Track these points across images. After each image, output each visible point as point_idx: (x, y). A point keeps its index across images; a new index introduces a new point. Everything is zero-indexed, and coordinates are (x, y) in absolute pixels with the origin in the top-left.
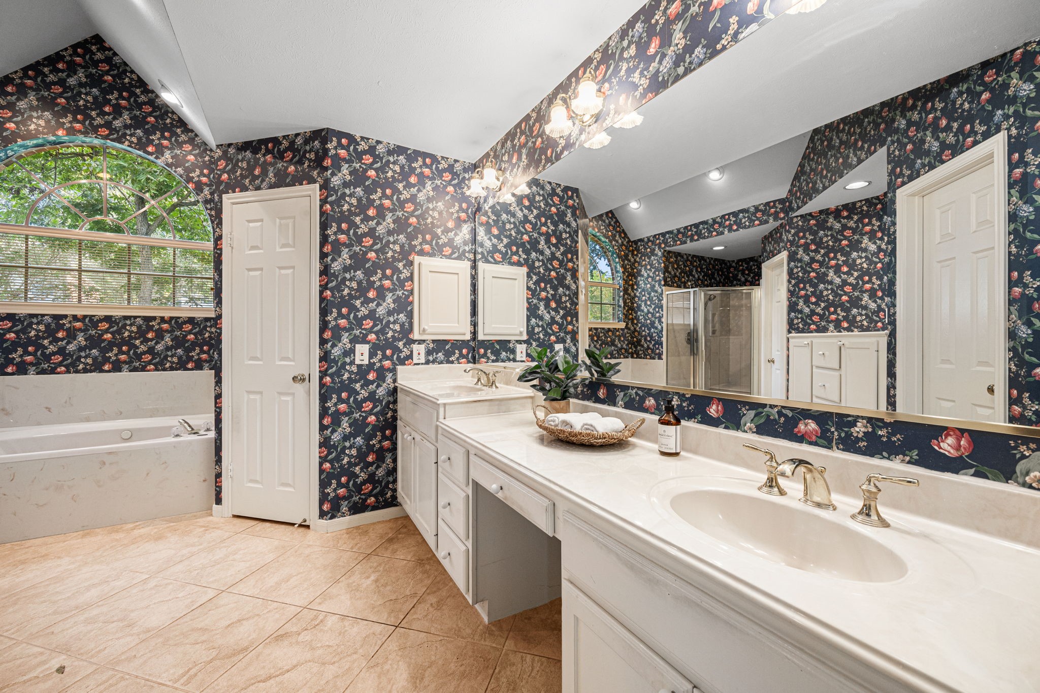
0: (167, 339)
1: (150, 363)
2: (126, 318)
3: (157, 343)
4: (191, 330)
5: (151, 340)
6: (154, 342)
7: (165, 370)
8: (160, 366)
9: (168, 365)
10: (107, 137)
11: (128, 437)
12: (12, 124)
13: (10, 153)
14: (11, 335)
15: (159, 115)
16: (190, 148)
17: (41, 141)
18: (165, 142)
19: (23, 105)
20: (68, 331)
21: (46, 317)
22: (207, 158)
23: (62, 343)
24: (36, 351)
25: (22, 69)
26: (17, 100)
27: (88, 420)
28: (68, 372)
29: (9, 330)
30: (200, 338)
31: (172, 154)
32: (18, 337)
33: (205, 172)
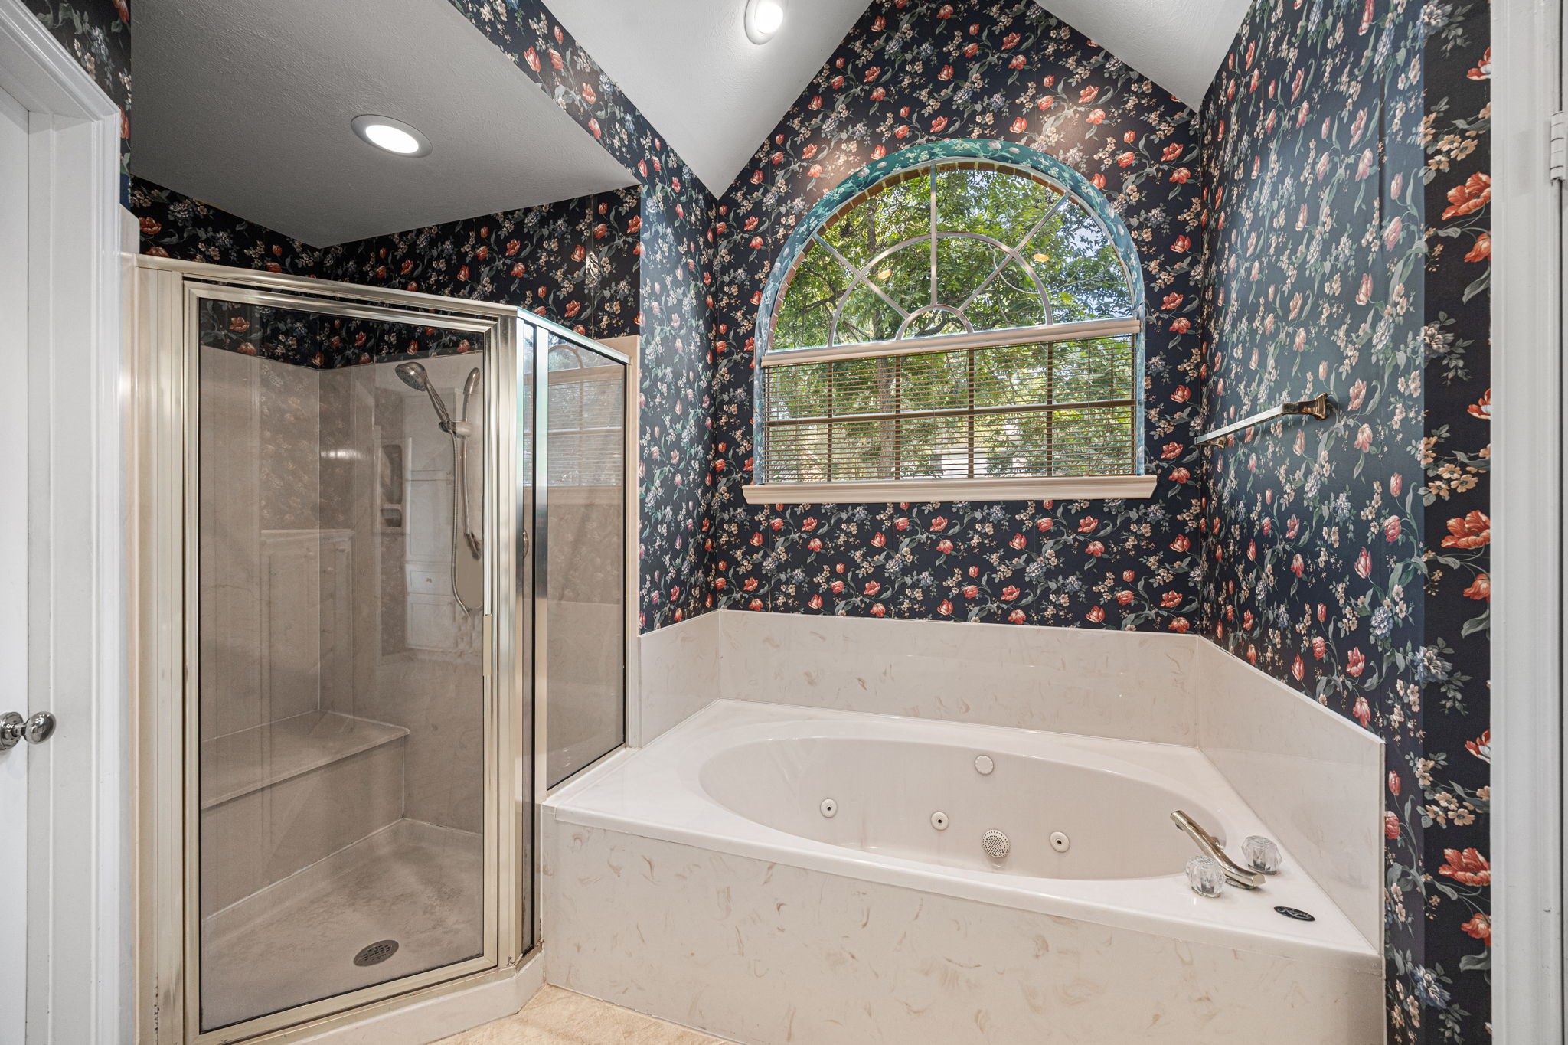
0: (1049, 551)
1: (1016, 605)
2: (975, 506)
3: (1029, 561)
4: (1097, 530)
5: (1019, 553)
6: (1024, 557)
7: (1043, 622)
8: (1035, 615)
9: (1050, 612)
10: (943, 134)
11: (987, 771)
12: (818, 167)
13: (813, 223)
14: (816, 543)
15: (1033, 44)
16: (1095, 93)
17: (850, 184)
18: (1045, 101)
19: (829, 126)
20: (888, 533)
21: (859, 509)
22: (1132, 102)
23: (879, 558)
24: (846, 572)
25: (828, 62)
26: (823, 120)
27: (916, 713)
28: (888, 614)
29: (813, 534)
30: (1115, 549)
31: (1058, 123)
32: (824, 546)
33: (1128, 137)
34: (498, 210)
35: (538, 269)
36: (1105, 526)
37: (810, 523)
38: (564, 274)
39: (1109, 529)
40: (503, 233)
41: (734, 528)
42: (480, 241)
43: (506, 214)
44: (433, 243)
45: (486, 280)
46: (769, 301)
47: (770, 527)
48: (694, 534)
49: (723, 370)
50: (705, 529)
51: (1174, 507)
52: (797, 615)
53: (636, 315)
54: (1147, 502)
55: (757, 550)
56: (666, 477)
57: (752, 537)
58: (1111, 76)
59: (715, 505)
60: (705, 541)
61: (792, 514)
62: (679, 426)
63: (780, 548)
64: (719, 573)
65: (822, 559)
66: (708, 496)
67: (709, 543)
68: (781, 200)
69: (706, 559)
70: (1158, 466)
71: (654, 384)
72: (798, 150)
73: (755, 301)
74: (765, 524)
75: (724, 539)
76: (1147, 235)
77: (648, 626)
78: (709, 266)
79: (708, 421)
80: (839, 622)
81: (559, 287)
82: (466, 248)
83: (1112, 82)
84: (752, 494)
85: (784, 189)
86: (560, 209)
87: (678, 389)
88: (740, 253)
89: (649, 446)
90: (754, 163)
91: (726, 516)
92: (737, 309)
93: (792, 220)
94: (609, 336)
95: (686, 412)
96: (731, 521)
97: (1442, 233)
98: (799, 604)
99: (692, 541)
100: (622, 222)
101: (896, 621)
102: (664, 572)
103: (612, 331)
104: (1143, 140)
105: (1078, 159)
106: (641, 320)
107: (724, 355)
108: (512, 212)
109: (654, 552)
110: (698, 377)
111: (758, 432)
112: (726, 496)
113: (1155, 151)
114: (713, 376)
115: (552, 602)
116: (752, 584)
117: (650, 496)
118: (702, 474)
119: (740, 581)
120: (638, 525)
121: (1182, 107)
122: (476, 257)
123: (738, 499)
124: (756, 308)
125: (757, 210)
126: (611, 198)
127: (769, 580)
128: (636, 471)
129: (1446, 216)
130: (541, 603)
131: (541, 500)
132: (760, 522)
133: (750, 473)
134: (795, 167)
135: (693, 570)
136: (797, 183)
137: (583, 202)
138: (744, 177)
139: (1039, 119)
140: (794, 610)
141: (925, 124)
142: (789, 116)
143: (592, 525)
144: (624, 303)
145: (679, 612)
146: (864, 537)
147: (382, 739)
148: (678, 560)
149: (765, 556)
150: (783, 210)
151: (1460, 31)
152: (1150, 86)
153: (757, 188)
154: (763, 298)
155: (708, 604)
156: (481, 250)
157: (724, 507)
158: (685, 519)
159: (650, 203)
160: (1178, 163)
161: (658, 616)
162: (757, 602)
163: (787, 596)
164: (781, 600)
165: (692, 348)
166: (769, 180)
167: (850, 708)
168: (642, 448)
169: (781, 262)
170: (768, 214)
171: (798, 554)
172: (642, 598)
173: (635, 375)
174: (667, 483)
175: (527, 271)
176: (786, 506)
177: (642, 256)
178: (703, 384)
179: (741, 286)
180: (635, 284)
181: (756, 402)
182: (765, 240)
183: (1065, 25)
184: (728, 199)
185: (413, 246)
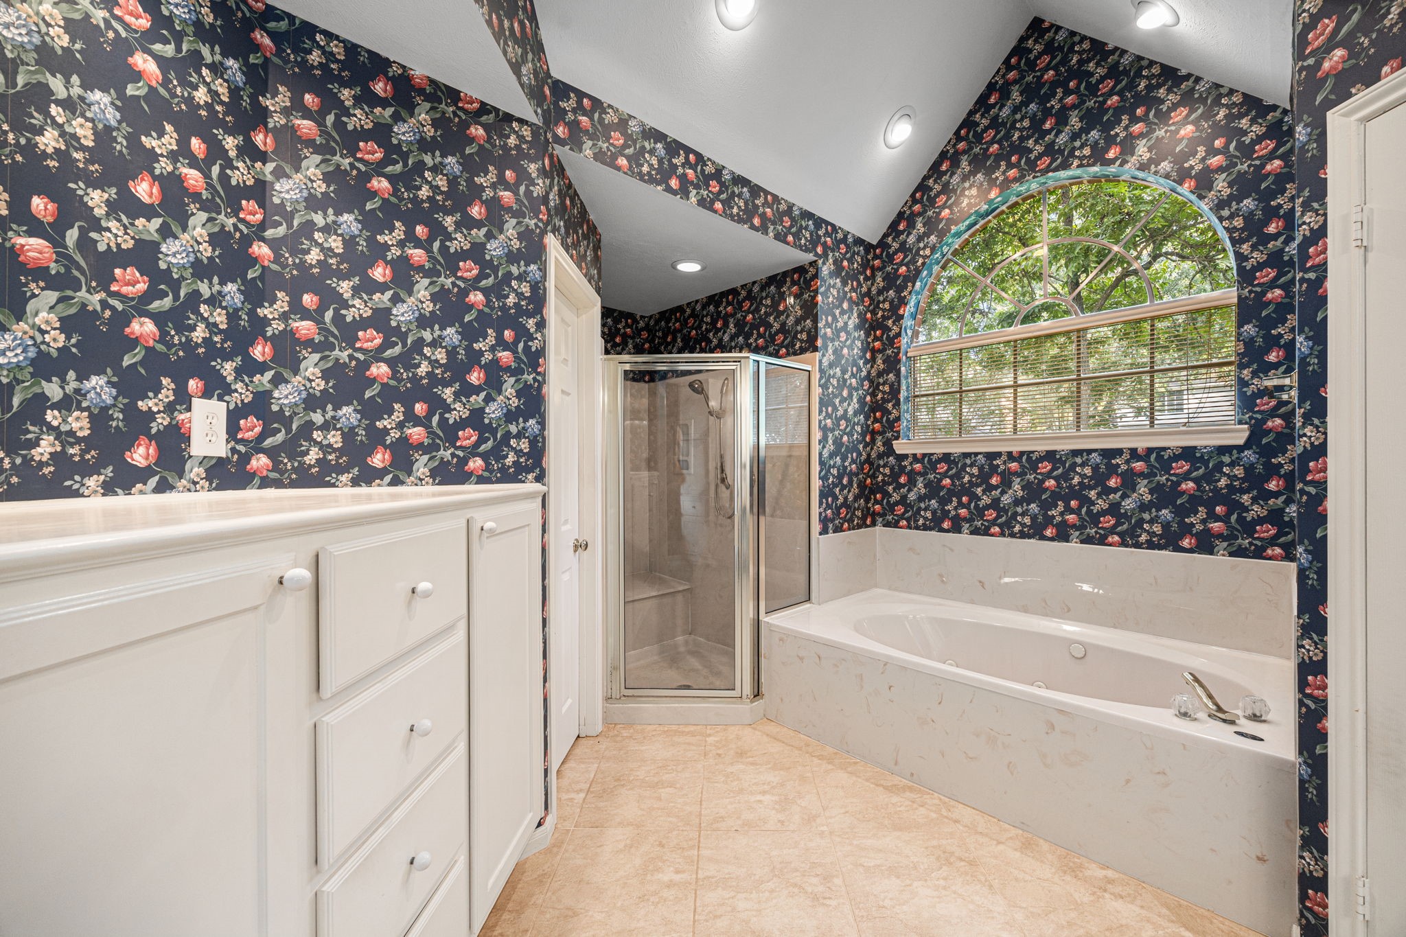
0: (1143, 488)
1: (1112, 531)
2: (1076, 453)
3: (1124, 496)
4: (1189, 472)
5: (1115, 490)
6: (1119, 494)
7: (1138, 545)
8: (1129, 539)
9: (1144, 538)
10: (1048, 170)
11: (1079, 656)
12: (947, 211)
13: (945, 249)
14: (947, 481)
15: (1126, 85)
16: (1185, 112)
17: (973, 218)
18: (1137, 128)
19: (956, 179)
20: (1002, 474)
21: (980, 456)
22: (1222, 113)
23: (996, 493)
24: (970, 502)
25: (955, 134)
26: (951, 177)
27: (1025, 610)
28: (1002, 534)
29: (945, 475)
30: (1207, 488)
31: (1149, 144)
32: (953, 484)
33: (1218, 143)
34: (738, 284)
35: (760, 317)
36: (1197, 469)
37: (943, 467)
38: (775, 318)
39: (1201, 471)
40: (741, 298)
41: (887, 471)
42: (729, 303)
43: (742, 286)
44: (704, 307)
45: (732, 325)
46: (912, 310)
47: (913, 470)
48: (857, 475)
49: (879, 361)
50: (865, 471)
51: (1267, 452)
52: (933, 532)
53: (816, 339)
54: (1240, 449)
55: (903, 486)
56: (836, 438)
57: (900, 477)
58: (1201, 95)
59: (874, 455)
60: (865, 480)
61: (929, 461)
62: (845, 404)
63: (920, 485)
64: (876, 502)
65: (951, 493)
66: (868, 449)
67: (869, 481)
68: (920, 239)
69: (866, 492)
70: (1251, 418)
71: (828, 380)
72: (932, 201)
73: (901, 312)
74: (909, 468)
75: (880, 478)
76: (1238, 222)
77: (824, 531)
78: (868, 293)
79: (868, 398)
80: (964, 539)
81: (772, 326)
82: (721, 308)
83: (1202, 100)
84: (900, 447)
85: (922, 230)
86: (772, 280)
87: (845, 381)
88: (890, 280)
89: (825, 419)
90: (901, 215)
91: (881, 462)
92: (889, 318)
93: (928, 252)
94: (800, 354)
95: (850, 396)
96: (885, 466)
97: (1306, 276)
98: (935, 524)
99: (855, 479)
100: (808, 283)
101: (1009, 539)
102: (835, 498)
103: (803, 351)
104: (1234, 143)
105: (1168, 169)
106: (819, 343)
107: (879, 351)
108: (746, 285)
109: (828, 486)
110: (860, 370)
111: (905, 403)
112: (882, 449)
113: (1247, 151)
114: (872, 367)
115: (769, 519)
116: (900, 510)
117: (825, 450)
118: (863, 434)
119: (891, 507)
120: (818, 469)
121: (1274, 108)
122: (726, 313)
123: (890, 451)
124: (902, 317)
125: (903, 248)
126: (801, 270)
127: (912, 507)
128: (817, 435)
129: (1308, 265)
130: (762, 519)
131: (762, 453)
132: (905, 466)
133: (898, 432)
134: (930, 213)
135: (856, 498)
136: (931, 225)
137: (785, 274)
138: (893, 227)
139: (1132, 144)
140: (931, 529)
141: (1032, 165)
142: (925, 178)
143: (792, 469)
144: (809, 333)
145: (846, 525)
146: (984, 477)
147: (681, 588)
148: (845, 491)
149: (910, 490)
150: (921, 245)
151: (1315, 145)
152: (1240, 96)
153: (902, 232)
154: (907, 309)
155: (868, 522)
156: (729, 308)
157: (880, 456)
158: (850, 465)
159: (825, 268)
160: (1271, 156)
161: (831, 525)
162: (904, 523)
163: (926, 519)
164: (921, 522)
165: (855, 351)
166: (911, 225)
167: (972, 602)
168: (820, 421)
169: (921, 281)
170: (910, 250)
171: (933, 489)
172: (820, 514)
173: (816, 376)
174: (838, 442)
175: (754, 319)
176: (924, 455)
177: (820, 303)
178: (864, 374)
179: (891, 303)
180: (815, 321)
181: (903, 382)
182: (908, 268)
183: (1156, 63)
184: (882, 244)
185: (694, 310)
